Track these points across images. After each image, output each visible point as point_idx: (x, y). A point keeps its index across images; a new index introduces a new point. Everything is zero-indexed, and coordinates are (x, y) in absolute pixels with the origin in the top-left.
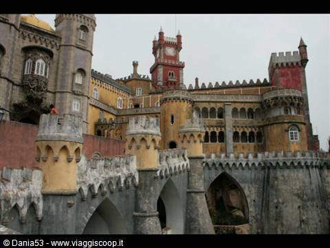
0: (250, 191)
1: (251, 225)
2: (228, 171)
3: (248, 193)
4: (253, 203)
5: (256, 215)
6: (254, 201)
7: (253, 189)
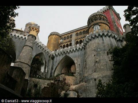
0: (77, 61)
1: (77, 78)
2: (67, 55)
3: (77, 62)
4: (78, 66)
5: (80, 72)
6: (79, 65)
7: (79, 59)
